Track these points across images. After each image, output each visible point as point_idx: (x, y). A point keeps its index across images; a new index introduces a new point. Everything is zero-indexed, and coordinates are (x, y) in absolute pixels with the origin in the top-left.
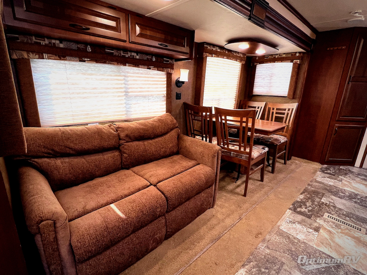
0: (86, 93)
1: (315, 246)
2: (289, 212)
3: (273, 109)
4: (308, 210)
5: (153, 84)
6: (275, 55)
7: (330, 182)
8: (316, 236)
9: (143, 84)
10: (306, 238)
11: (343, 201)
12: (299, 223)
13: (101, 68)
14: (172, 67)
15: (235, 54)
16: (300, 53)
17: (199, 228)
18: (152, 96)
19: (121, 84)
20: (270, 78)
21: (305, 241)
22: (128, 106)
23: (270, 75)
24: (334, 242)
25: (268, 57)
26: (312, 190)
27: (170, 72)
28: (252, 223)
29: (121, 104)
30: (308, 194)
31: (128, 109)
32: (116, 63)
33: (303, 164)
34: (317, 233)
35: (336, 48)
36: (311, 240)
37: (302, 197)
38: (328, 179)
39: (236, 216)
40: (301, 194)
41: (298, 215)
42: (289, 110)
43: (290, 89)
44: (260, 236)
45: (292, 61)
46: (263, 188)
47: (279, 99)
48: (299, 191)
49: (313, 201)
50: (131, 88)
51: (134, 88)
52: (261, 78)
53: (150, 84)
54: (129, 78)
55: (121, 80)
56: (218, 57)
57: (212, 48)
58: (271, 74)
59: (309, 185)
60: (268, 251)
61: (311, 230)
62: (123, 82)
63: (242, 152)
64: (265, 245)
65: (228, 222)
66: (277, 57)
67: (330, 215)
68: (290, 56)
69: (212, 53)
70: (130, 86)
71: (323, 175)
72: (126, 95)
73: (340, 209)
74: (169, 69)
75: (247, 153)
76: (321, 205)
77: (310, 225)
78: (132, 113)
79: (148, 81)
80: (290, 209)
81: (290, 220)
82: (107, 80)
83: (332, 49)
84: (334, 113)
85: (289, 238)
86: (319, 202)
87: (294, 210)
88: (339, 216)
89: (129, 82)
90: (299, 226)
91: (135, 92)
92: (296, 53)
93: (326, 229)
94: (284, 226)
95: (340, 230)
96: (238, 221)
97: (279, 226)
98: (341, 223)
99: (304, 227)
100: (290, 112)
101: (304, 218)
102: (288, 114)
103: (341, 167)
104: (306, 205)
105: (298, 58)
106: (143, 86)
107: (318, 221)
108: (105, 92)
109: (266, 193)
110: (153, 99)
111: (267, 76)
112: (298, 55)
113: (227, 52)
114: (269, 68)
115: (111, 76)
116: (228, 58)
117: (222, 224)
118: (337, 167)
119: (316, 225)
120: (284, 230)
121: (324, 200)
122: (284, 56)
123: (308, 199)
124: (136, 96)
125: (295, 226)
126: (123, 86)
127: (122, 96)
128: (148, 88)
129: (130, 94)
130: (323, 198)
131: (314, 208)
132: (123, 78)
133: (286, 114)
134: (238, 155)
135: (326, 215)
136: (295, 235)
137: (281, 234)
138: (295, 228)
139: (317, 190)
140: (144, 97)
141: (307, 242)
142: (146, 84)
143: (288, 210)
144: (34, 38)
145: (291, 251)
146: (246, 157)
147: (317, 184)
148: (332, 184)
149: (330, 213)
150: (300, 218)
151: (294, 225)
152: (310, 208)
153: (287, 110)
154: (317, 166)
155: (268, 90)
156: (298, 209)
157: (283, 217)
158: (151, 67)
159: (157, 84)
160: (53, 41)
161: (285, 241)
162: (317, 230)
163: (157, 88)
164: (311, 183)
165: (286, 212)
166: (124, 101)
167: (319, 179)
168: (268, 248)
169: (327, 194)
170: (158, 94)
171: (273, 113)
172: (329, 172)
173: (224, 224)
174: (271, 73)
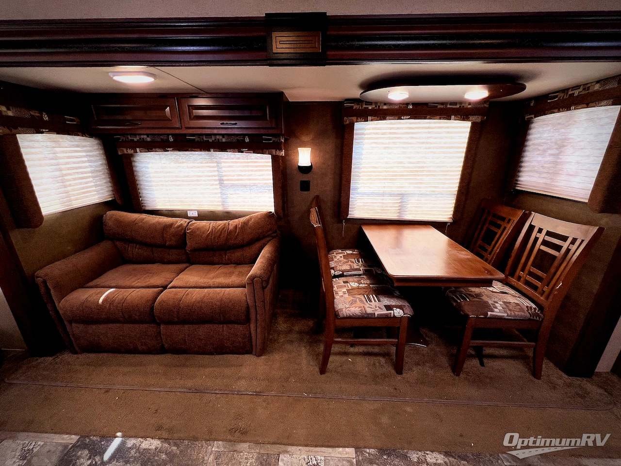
0: (179, 181)
3: (540, 231)
5: (256, 171)
6: (573, 88)
9: (241, 171)
13: (191, 156)
18: (254, 185)
19: (214, 171)
20: (557, 152)
22: (224, 196)
23: (559, 142)
25: (556, 97)
29: (216, 193)
31: (225, 200)
32: (199, 150)
42: (574, 241)
50: (226, 176)
51: (229, 175)
52: (539, 150)
53: (252, 171)
54: (223, 165)
55: (213, 167)
58: (560, 139)
62: (216, 169)
66: (576, 93)
70: (224, 174)
72: (221, 184)
78: (229, 204)
79: (248, 166)
82: (198, 167)
89: (223, 169)
91: (231, 180)
100: (574, 247)
102: (568, 250)
106: (242, 173)
108: (198, 181)
110: (258, 189)
111: (553, 144)
114: (559, 124)
115: (201, 163)
122: (596, 87)
124: (232, 185)
126: (216, 173)
127: (216, 185)
128: (249, 175)
129: (225, 182)
132: (215, 164)
140: (245, 186)
142: (245, 171)
144: (129, 137)
153: (569, 240)
155: (548, 181)
158: (244, 150)
159: (261, 170)
160: (142, 137)
163: (263, 175)
166: (219, 191)
170: (265, 184)
171: (536, 239)
174: (560, 137)
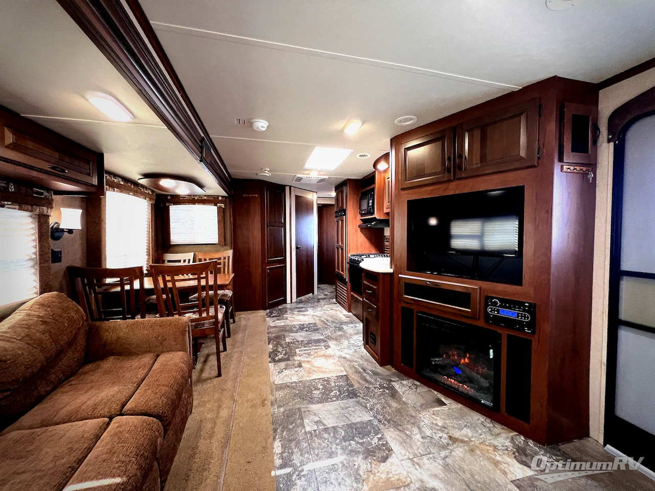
1: (308, 379)
2: (271, 365)
4: (284, 354)
6: (193, 196)
7: (281, 323)
8: (303, 370)
10: (298, 377)
11: (299, 334)
12: (286, 369)
14: (49, 204)
15: (143, 190)
16: (222, 197)
17: (194, 449)
21: (299, 380)
24: (315, 367)
26: (274, 336)
27: (45, 212)
28: (249, 397)
30: (274, 341)
33: (250, 316)
34: (302, 368)
35: (250, 195)
36: (302, 377)
37: (271, 346)
38: (278, 321)
39: (227, 402)
40: (269, 344)
41: (280, 363)
42: (225, 258)
43: (219, 235)
44: (266, 402)
45: (216, 205)
46: (232, 357)
47: (209, 248)
48: (266, 342)
49: (281, 345)
52: (178, 222)
56: (121, 192)
57: (113, 179)
59: (268, 333)
60: (282, 409)
61: (297, 369)
63: (205, 319)
64: (276, 407)
65: (224, 413)
66: (196, 198)
67: (300, 349)
68: (212, 199)
69: (113, 186)
71: (272, 319)
73: (302, 341)
74: (45, 208)
75: (212, 317)
76: (288, 344)
77: (294, 365)
80: (270, 362)
81: (278, 371)
83: (247, 196)
84: (263, 255)
85: (288, 386)
86: (286, 344)
87: (274, 361)
88: (305, 347)
90: (287, 372)
92: (218, 196)
93: (304, 361)
94: (278, 380)
95: (312, 357)
96: (234, 405)
97: (273, 382)
98: (310, 351)
99: (291, 370)
100: (226, 260)
101: (286, 363)
102: (224, 263)
103: (280, 307)
104: (279, 352)
105: (221, 202)
107: (296, 359)
109: (239, 361)
112: (220, 198)
113: (132, 186)
116: (134, 195)
117: (219, 421)
118: (276, 308)
119: (297, 363)
120: (280, 383)
121: (288, 340)
122: (205, 198)
123: (276, 346)
125: (285, 374)
130: (287, 339)
131: (286, 350)
133: (222, 264)
134: (199, 324)
135: (297, 350)
136: (291, 381)
137: (281, 387)
138: (286, 375)
139: (277, 334)
141: (301, 380)
143: (270, 364)
145: (297, 394)
146: (210, 323)
147: (274, 329)
148: (283, 324)
149: (299, 348)
150: (282, 365)
151: (283, 373)
152: (284, 352)
153: (222, 258)
154: (262, 313)
156: (277, 358)
157: (271, 373)
158: (6, 203)
161: (287, 391)
162: (300, 366)
164: (269, 331)
165: (270, 367)
167: (272, 324)
168: (279, 406)
169: (286, 334)
172: (274, 315)
173: (221, 420)
